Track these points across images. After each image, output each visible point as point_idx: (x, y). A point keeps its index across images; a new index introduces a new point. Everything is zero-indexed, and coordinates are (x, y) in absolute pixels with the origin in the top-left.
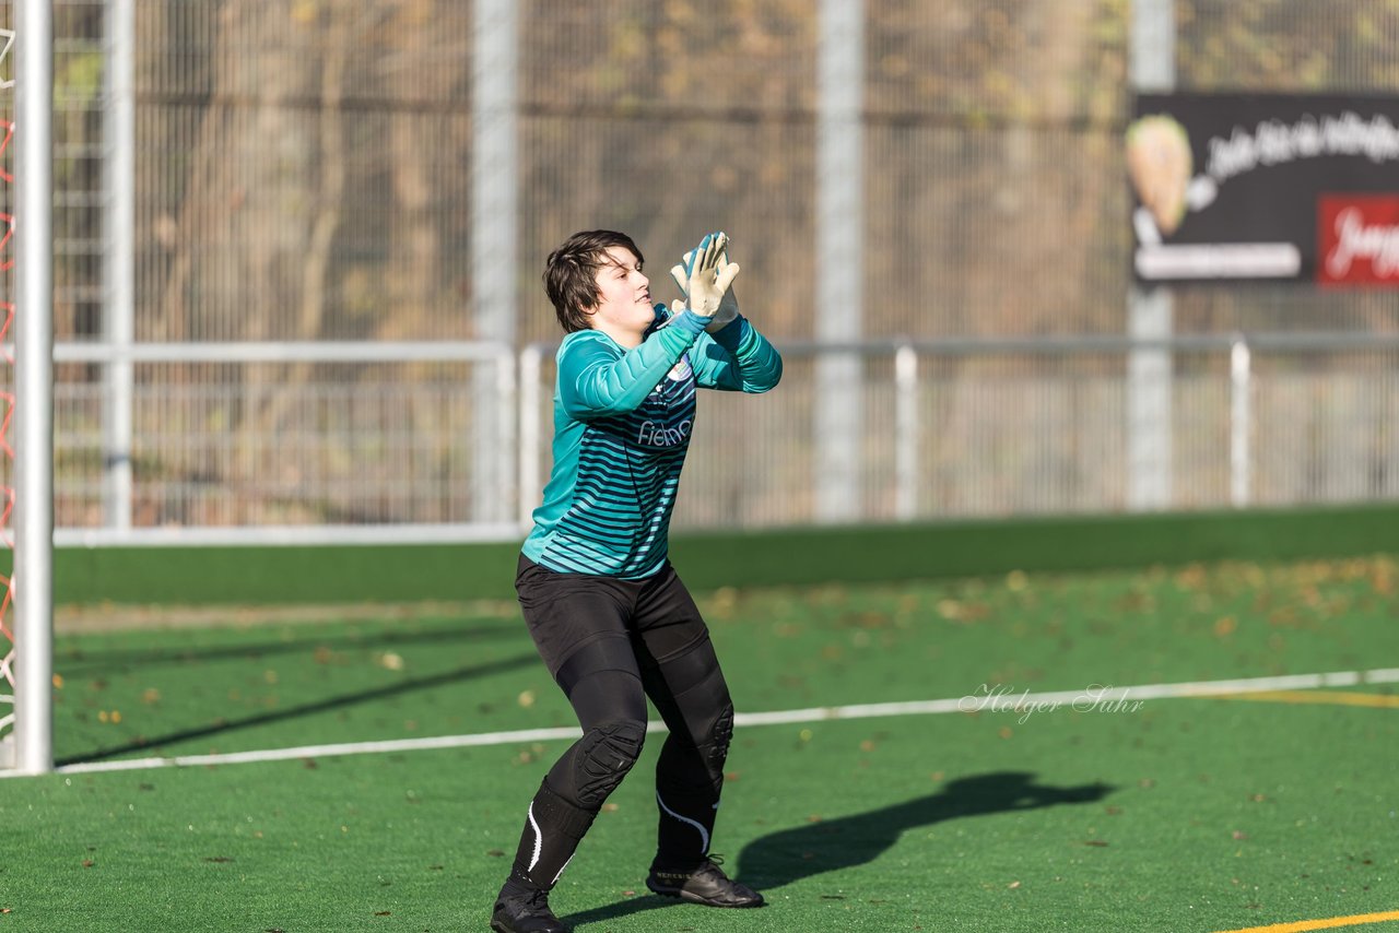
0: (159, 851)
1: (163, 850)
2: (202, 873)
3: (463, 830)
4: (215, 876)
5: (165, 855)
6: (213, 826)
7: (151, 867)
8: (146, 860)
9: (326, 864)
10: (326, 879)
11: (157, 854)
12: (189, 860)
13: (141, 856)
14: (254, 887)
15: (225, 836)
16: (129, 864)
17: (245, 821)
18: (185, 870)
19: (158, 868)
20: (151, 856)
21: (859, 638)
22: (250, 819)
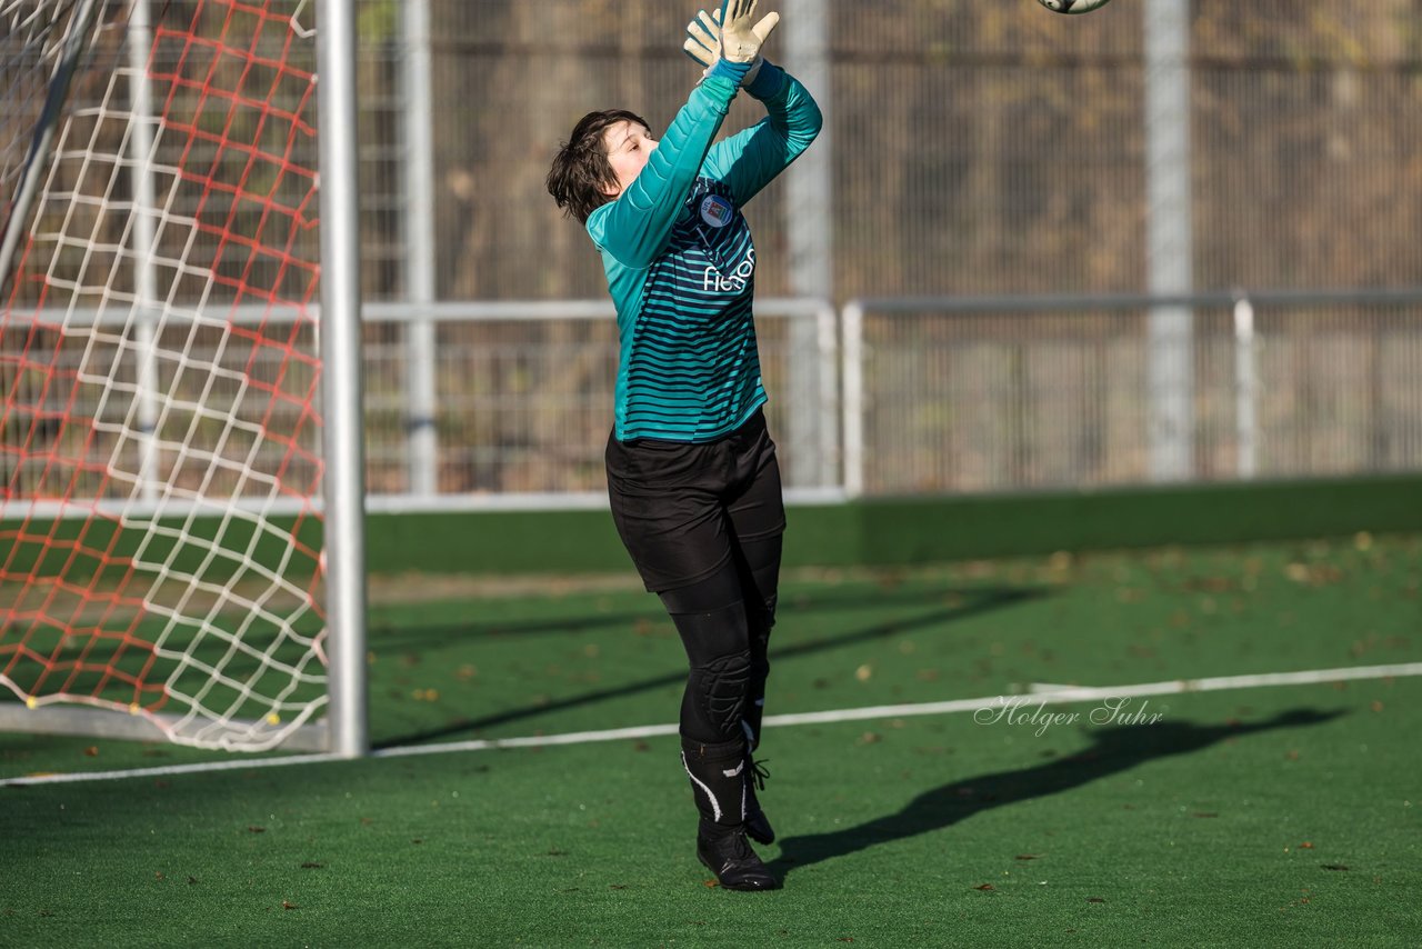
0: (489, 843)
1: (494, 842)
2: (537, 866)
3: (812, 819)
4: (551, 872)
5: (495, 847)
6: (544, 815)
7: (482, 861)
8: (476, 853)
9: (669, 858)
10: (668, 874)
11: (486, 847)
12: (522, 853)
13: (470, 849)
14: (593, 884)
15: (558, 826)
16: (458, 859)
17: (577, 810)
18: (518, 865)
19: (490, 863)
20: (481, 849)
21: (1207, 604)
22: (582, 807)
